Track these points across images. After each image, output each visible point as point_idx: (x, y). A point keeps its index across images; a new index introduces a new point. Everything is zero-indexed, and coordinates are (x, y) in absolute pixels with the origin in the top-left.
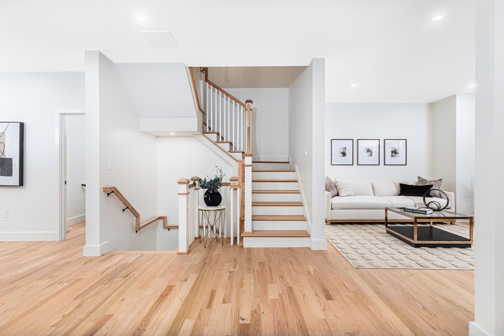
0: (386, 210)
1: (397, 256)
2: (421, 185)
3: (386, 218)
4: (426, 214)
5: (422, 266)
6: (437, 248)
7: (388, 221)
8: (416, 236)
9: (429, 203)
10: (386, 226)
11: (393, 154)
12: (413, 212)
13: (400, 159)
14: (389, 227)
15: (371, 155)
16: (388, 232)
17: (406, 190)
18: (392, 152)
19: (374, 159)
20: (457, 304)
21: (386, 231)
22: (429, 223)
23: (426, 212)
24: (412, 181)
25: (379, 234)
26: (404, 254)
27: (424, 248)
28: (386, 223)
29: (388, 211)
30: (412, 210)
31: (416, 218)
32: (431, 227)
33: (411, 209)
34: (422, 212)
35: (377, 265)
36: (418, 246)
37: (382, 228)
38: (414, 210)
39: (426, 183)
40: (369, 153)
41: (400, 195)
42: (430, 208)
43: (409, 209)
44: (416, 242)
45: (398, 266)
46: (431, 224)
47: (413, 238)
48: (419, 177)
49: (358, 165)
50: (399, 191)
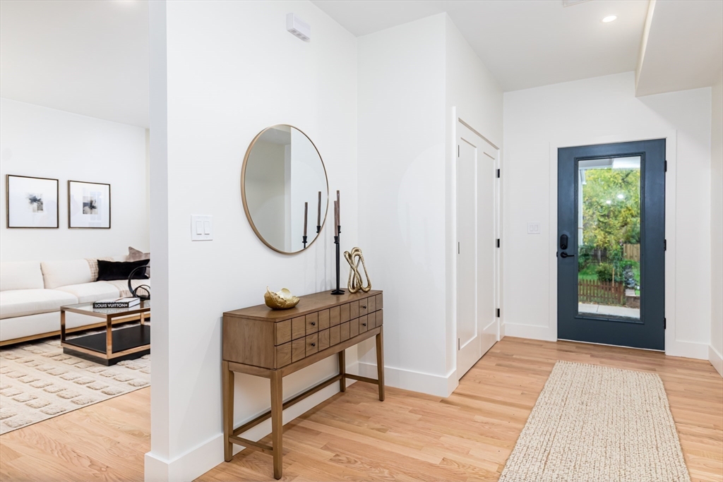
0: (63, 312)
1: (72, 389)
2: (132, 261)
3: (63, 327)
4: (128, 307)
5: (109, 394)
6: (144, 357)
7: (67, 332)
8: (109, 347)
9: (137, 289)
10: (64, 341)
11: (87, 208)
12: (108, 307)
13: (100, 217)
14: (70, 343)
15: (40, 208)
16: (66, 352)
17: (107, 271)
18: (85, 205)
19: (48, 217)
20: (146, 434)
21: (62, 350)
22: (139, 320)
23: (128, 303)
24: (119, 255)
25: (46, 359)
26: (84, 384)
27: (122, 362)
28: (63, 335)
29: (66, 312)
30: (107, 303)
31: (110, 317)
32: (142, 326)
33: (104, 303)
34: (122, 305)
35: (20, 423)
36: (112, 362)
37: (56, 347)
38: (109, 303)
39: (140, 256)
40: (35, 204)
41: (98, 280)
42: (138, 296)
43: (102, 304)
44: (110, 355)
45: (66, 408)
46: (142, 320)
47: (104, 351)
48: (130, 248)
49: (8, 227)
50: (97, 274)
